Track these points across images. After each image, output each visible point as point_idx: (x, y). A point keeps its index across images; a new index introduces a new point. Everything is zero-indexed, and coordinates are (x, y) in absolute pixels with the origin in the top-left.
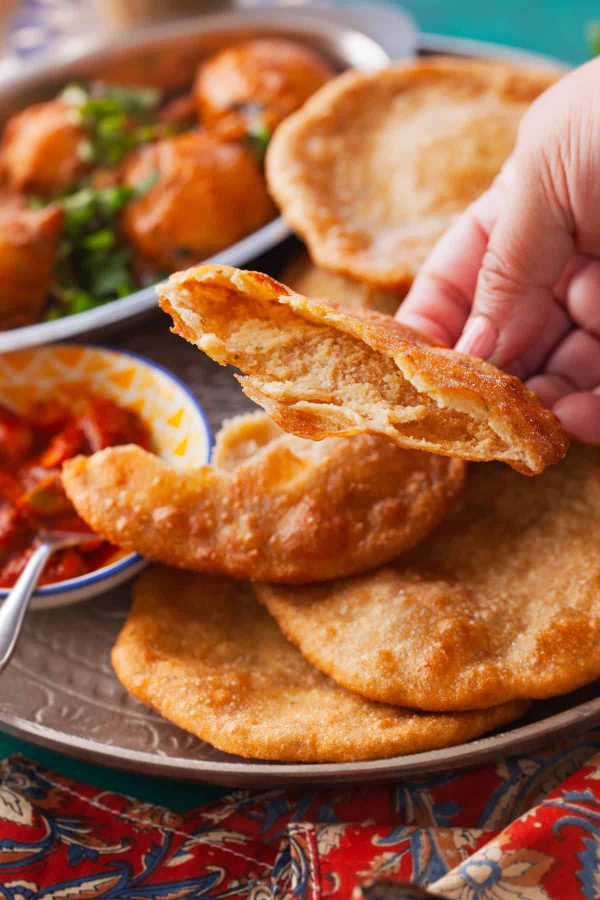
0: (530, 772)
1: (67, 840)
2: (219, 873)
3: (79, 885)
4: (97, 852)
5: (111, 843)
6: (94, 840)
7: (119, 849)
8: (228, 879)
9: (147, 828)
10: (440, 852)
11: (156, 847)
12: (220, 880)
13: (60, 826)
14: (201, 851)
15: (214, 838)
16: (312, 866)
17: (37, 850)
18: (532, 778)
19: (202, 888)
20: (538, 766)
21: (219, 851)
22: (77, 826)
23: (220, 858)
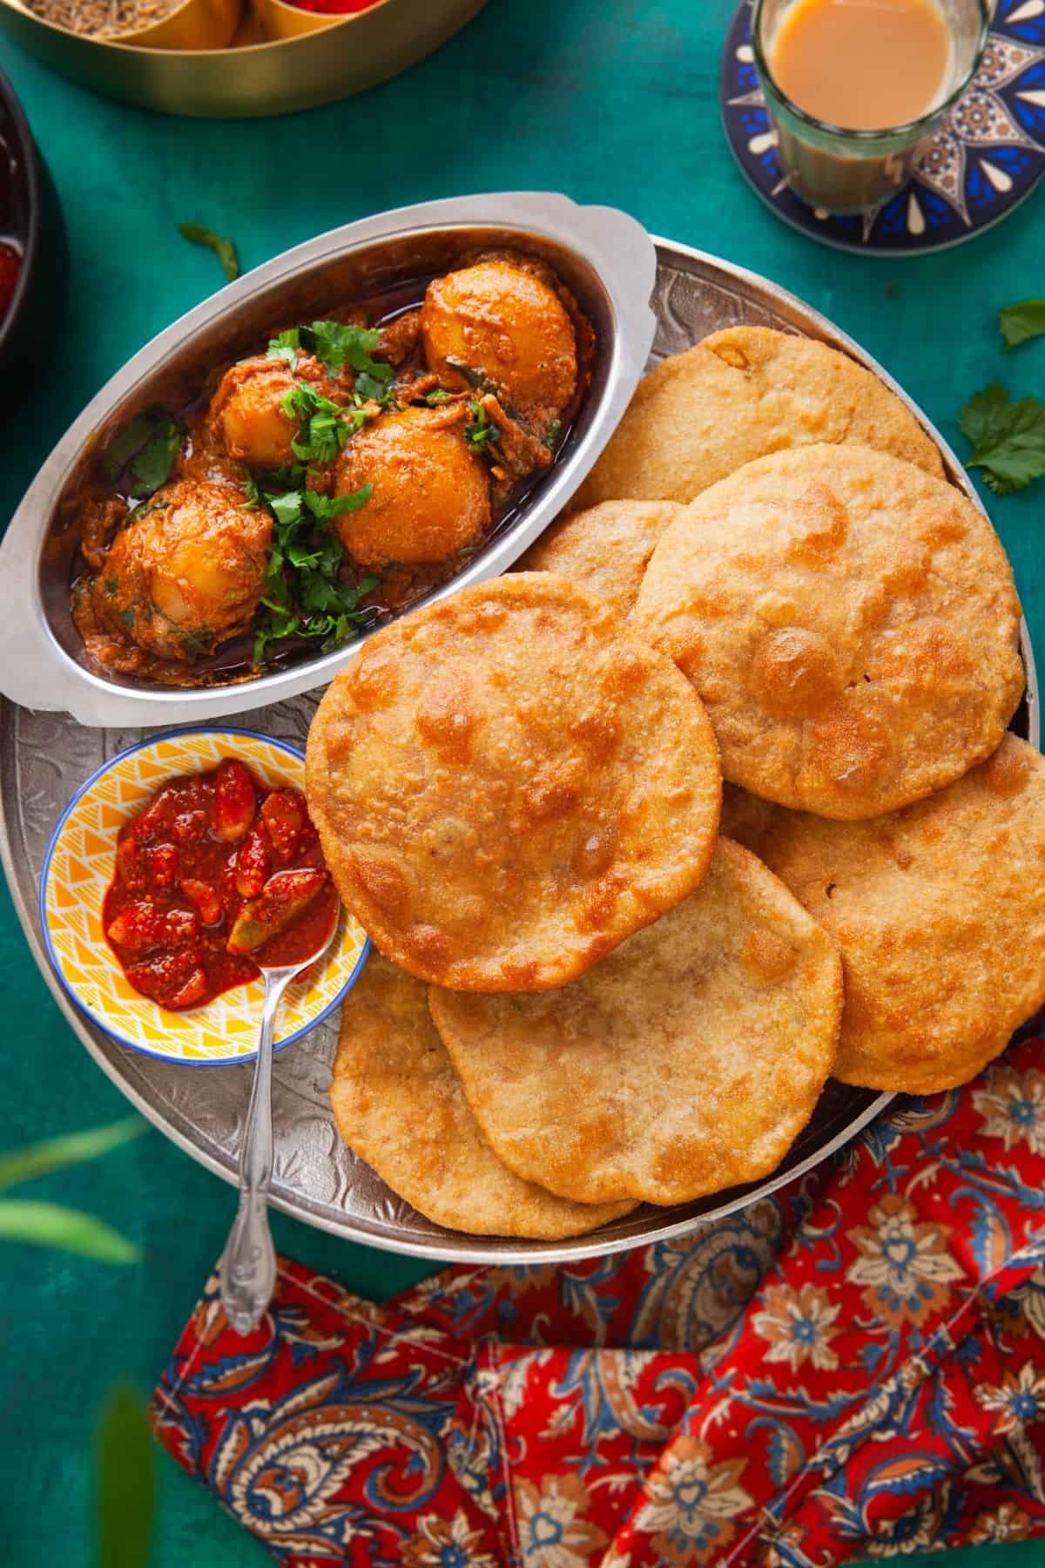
0: (674, 1264)
1: (291, 1338)
2: (419, 1372)
3: (303, 1390)
4: (314, 1348)
5: (328, 1337)
6: (311, 1333)
7: (334, 1343)
8: (428, 1376)
9: (355, 1323)
10: (608, 1398)
11: (366, 1343)
12: (421, 1378)
13: (284, 1320)
14: (403, 1348)
15: (416, 1335)
16: (502, 1433)
17: (264, 1359)
18: (676, 1270)
19: (407, 1386)
20: (680, 1257)
21: (418, 1349)
22: (298, 1317)
23: (421, 1356)
